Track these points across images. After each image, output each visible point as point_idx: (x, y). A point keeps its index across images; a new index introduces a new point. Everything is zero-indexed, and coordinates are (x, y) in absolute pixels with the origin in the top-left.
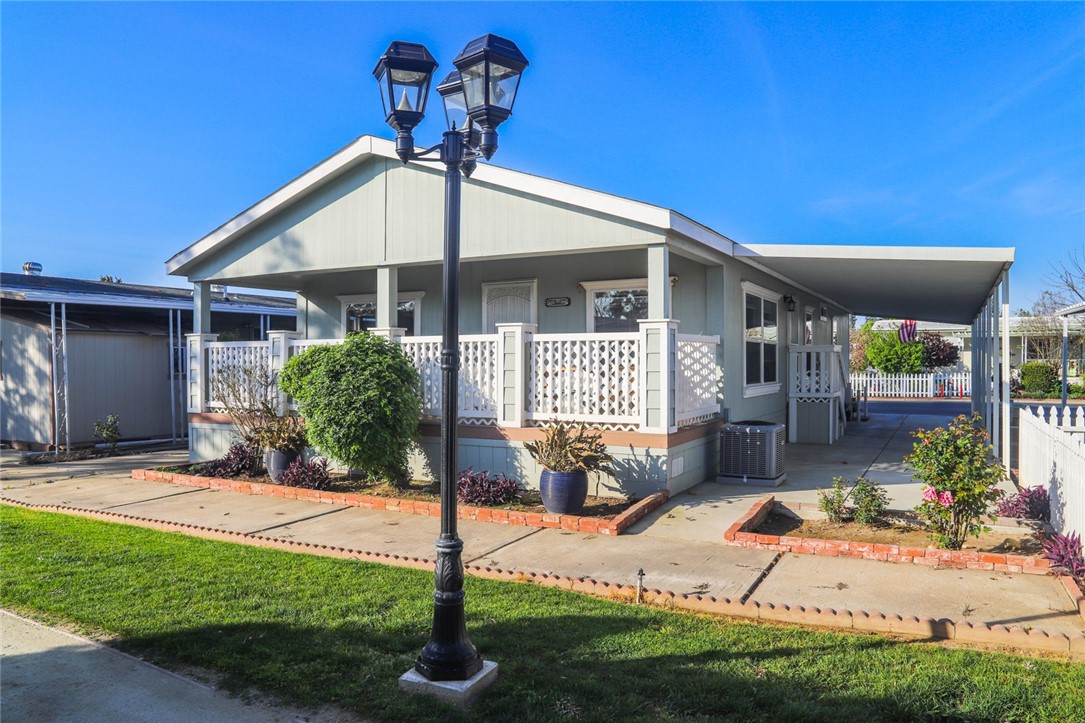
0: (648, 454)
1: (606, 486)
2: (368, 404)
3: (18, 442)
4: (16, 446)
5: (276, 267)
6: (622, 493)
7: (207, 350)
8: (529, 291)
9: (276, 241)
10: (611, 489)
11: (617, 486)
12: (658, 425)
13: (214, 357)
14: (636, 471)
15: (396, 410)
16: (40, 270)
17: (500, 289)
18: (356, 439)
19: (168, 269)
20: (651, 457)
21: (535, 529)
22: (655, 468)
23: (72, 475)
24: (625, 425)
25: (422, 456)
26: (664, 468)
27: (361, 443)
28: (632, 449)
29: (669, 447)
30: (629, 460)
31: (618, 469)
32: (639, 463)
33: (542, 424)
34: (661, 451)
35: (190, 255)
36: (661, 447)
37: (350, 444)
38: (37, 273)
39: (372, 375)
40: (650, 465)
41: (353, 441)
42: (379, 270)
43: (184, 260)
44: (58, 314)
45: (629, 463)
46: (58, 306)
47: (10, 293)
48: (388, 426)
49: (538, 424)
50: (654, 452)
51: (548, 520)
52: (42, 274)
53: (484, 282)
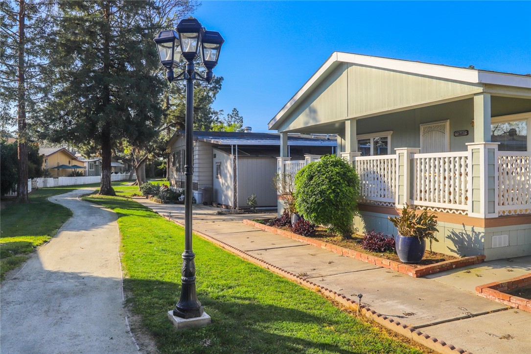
0: (473, 231)
1: (449, 249)
2: (322, 192)
3: (224, 205)
4: (223, 206)
5: (307, 123)
6: (458, 254)
7: (285, 165)
8: (444, 127)
9: (307, 110)
10: (452, 251)
11: (456, 249)
12: (479, 212)
13: (287, 168)
14: (466, 241)
15: (337, 195)
16: (251, 130)
17: (429, 127)
18: (314, 210)
19: (269, 127)
20: (475, 232)
21: (378, 267)
22: (477, 240)
23: (224, 220)
24: (457, 210)
25: (363, 222)
26: (483, 240)
27: (317, 212)
28: (464, 227)
29: (485, 228)
30: (462, 233)
31: (456, 239)
32: (468, 236)
33: (420, 207)
34: (481, 229)
35: (275, 120)
36: (481, 227)
37: (312, 212)
38: (249, 131)
39: (326, 178)
40: (475, 237)
41: (313, 211)
42: (346, 122)
43: (273, 122)
44: (234, 150)
45: (462, 235)
46: (234, 146)
47: (217, 142)
48: (334, 205)
49: (417, 208)
50: (477, 229)
51: (384, 263)
52: (252, 132)
53: (421, 123)
